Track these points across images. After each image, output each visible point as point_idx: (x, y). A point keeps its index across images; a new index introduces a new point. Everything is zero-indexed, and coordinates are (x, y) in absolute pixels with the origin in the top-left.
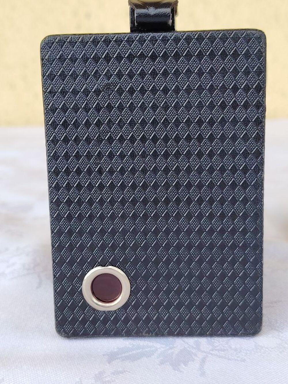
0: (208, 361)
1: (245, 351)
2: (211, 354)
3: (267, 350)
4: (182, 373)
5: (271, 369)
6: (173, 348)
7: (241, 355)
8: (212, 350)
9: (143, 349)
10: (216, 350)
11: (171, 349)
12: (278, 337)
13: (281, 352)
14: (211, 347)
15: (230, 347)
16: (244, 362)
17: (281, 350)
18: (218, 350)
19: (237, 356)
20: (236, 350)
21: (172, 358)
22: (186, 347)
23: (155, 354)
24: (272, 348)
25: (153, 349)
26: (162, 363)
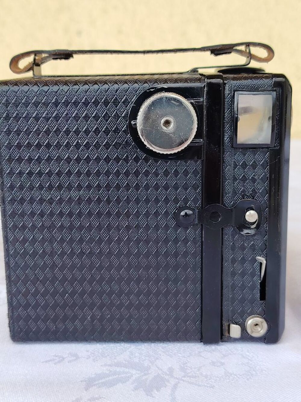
0: (179, 387)
1: (215, 378)
2: (183, 381)
3: (235, 376)
4: (154, 398)
5: (237, 395)
6: (148, 374)
7: (211, 382)
8: (184, 377)
9: (119, 375)
10: (188, 376)
11: (146, 375)
12: (247, 365)
13: (248, 379)
14: (183, 374)
15: (201, 374)
16: (213, 388)
17: (248, 377)
18: (190, 377)
19: (207, 382)
20: (206, 376)
21: (146, 384)
22: (160, 373)
23: (130, 380)
24: (240, 376)
25: (129, 375)
26: (136, 389)
